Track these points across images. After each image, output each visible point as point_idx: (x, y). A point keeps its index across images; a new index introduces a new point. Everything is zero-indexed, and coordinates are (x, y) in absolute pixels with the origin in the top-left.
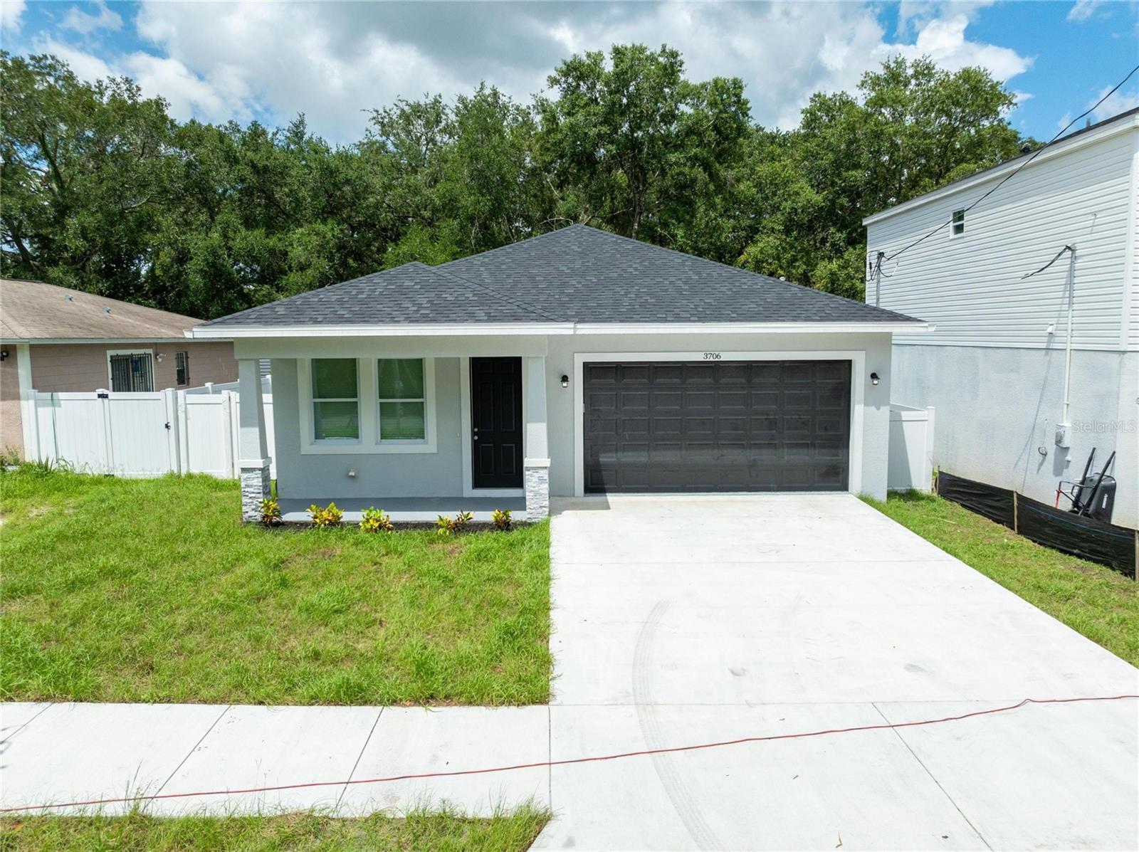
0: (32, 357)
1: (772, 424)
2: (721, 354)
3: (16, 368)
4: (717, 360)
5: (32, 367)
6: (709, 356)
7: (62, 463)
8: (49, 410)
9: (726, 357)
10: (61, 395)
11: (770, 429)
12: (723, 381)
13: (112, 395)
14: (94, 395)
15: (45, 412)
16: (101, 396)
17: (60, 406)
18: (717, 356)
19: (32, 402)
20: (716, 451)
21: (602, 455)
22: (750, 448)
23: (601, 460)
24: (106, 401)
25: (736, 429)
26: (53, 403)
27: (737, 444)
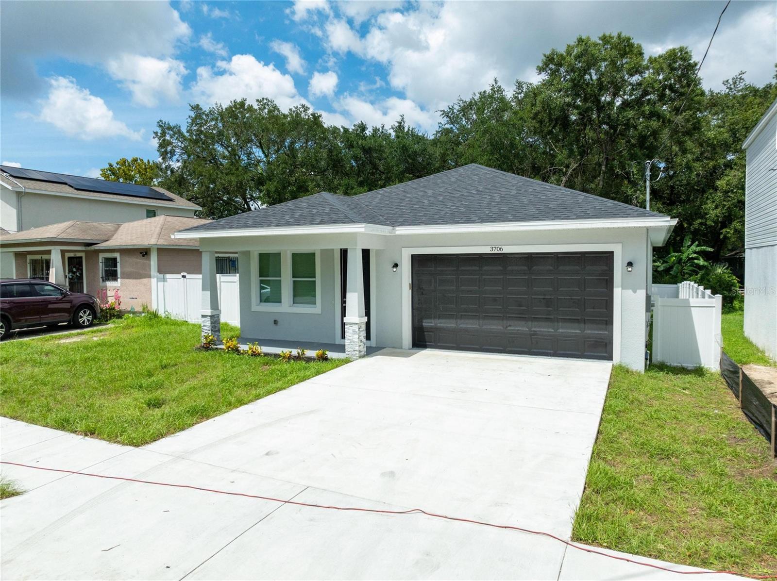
0: (158, 255)
1: (548, 303)
2: (503, 247)
3: (150, 261)
4: (500, 252)
5: (158, 261)
6: (494, 249)
7: (167, 313)
8: (162, 283)
9: (507, 250)
10: (168, 276)
11: (547, 307)
12: (510, 268)
13: (188, 276)
14: (180, 276)
15: (161, 284)
16: (184, 277)
17: (167, 281)
18: (500, 249)
19: (156, 279)
20: (505, 322)
21: (424, 321)
22: (532, 321)
23: (424, 324)
24: (185, 279)
25: (520, 306)
26: (164, 280)
27: (522, 317)
